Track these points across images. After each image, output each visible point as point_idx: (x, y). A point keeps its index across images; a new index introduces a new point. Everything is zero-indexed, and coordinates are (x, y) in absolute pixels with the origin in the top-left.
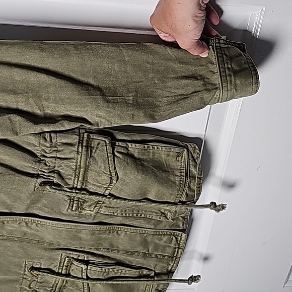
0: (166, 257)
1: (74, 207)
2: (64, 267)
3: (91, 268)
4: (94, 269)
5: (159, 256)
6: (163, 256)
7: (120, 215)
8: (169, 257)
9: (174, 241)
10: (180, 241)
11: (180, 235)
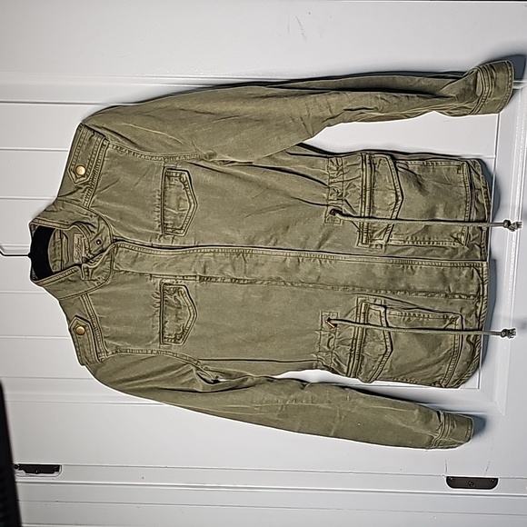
0: (472, 297)
1: (364, 240)
3: (390, 313)
4: (393, 312)
5: (463, 297)
6: (469, 296)
7: (411, 243)
8: (475, 296)
9: (476, 275)
10: (483, 273)
11: (481, 266)
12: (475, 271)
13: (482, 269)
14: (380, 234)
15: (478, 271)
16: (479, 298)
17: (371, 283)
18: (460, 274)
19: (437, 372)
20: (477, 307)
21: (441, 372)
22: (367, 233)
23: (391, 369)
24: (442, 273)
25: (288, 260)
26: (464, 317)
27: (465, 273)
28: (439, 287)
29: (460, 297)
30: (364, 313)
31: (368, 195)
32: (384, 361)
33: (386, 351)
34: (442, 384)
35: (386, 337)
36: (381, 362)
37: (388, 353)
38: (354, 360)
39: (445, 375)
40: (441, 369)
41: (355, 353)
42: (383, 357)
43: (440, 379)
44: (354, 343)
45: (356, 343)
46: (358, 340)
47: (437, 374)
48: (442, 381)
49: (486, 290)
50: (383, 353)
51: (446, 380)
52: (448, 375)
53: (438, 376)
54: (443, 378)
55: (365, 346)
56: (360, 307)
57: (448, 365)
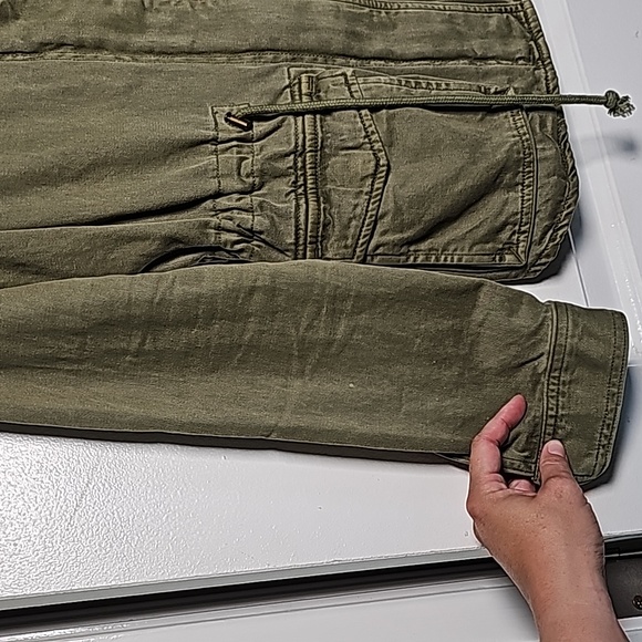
0: (521, 62)
2: (305, 97)
6: (513, 62)
8: (525, 60)
9: (516, 23)
10: (527, 20)
11: (520, 8)
12: (512, 19)
13: (525, 13)
15: (517, 18)
16: (535, 62)
17: (310, 39)
18: (486, 25)
19: (500, 213)
20: (538, 79)
21: (510, 209)
23: (398, 211)
24: (450, 21)
27: (494, 22)
28: (453, 46)
30: (310, 94)
32: (378, 189)
33: (377, 165)
34: (520, 249)
35: (370, 130)
36: (371, 192)
37: (382, 169)
38: (307, 203)
39: (519, 216)
40: (506, 203)
41: (305, 190)
42: (373, 182)
43: (511, 235)
44: (300, 165)
45: (304, 167)
46: (308, 155)
47: (502, 218)
48: (521, 238)
49: (544, 48)
50: (371, 171)
51: (524, 232)
52: (526, 214)
53: (505, 224)
54: (517, 228)
55: (325, 168)
56: (297, 86)
57: (522, 190)
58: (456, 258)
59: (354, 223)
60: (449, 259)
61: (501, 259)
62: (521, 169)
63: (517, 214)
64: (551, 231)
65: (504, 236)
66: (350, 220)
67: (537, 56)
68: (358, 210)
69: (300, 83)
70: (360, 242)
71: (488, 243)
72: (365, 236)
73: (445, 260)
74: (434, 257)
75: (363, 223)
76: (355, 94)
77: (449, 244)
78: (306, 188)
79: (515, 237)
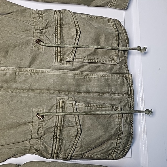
0: (125, 95)
1: (59, 60)
2: (60, 108)
3: (78, 104)
4: (80, 104)
5: (120, 95)
6: (123, 95)
7: (87, 61)
8: (127, 94)
9: (126, 81)
10: (129, 81)
11: (128, 76)
12: (125, 79)
13: (129, 78)
14: (68, 55)
15: (127, 79)
16: (129, 95)
17: (65, 87)
18: (117, 82)
19: (110, 147)
20: (128, 101)
21: (113, 146)
22: (60, 55)
23: (81, 146)
24: (107, 80)
25: (8, 74)
26: (122, 107)
27: (119, 81)
28: (106, 89)
29: (118, 95)
30: (62, 107)
31: (59, 31)
32: (77, 140)
33: (78, 133)
34: (114, 155)
35: (77, 122)
36: (75, 141)
37: (79, 134)
38: (56, 143)
39: (115, 148)
40: (112, 143)
41: (56, 137)
42: (76, 138)
43: (112, 152)
44: (56, 130)
45: (57, 130)
46: (58, 127)
47: (110, 148)
48: (114, 153)
49: (132, 91)
50: (76, 135)
51: (116, 152)
52: (117, 147)
53: (111, 149)
54: (114, 150)
55: (63, 131)
56: (59, 103)
57: (117, 140)
58: (96, 156)
59: (68, 150)
60: (94, 156)
61: (108, 157)
62: (118, 135)
63: (114, 147)
64: (123, 151)
65: (110, 152)
66: (68, 149)
67: (130, 93)
68: (70, 147)
69: (60, 102)
70: (70, 155)
71: (105, 153)
72: (71, 153)
73: (93, 156)
74: (90, 156)
75: (71, 150)
76: (75, 111)
77: (95, 153)
78: (57, 136)
79: (113, 152)
